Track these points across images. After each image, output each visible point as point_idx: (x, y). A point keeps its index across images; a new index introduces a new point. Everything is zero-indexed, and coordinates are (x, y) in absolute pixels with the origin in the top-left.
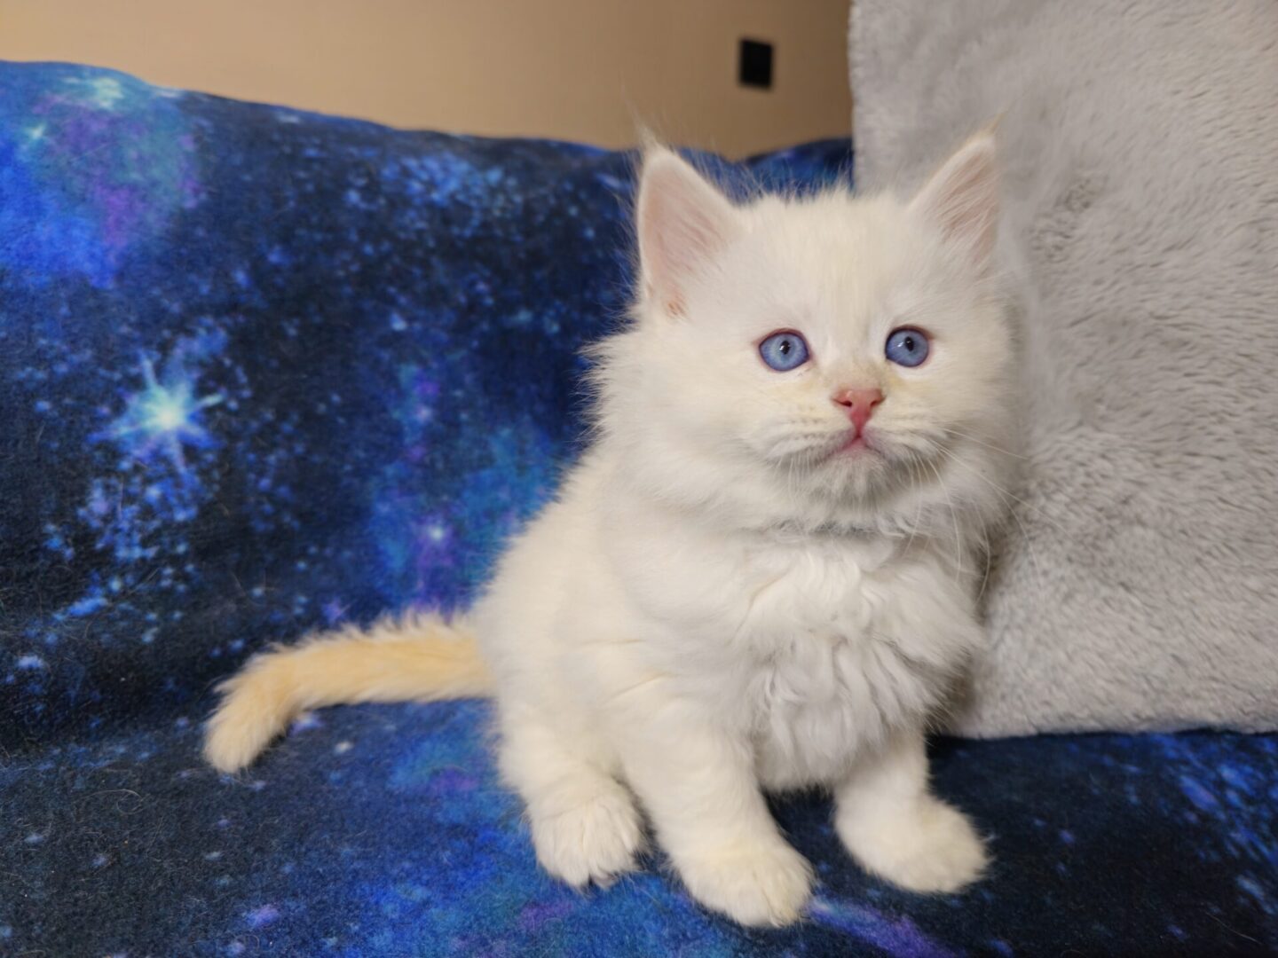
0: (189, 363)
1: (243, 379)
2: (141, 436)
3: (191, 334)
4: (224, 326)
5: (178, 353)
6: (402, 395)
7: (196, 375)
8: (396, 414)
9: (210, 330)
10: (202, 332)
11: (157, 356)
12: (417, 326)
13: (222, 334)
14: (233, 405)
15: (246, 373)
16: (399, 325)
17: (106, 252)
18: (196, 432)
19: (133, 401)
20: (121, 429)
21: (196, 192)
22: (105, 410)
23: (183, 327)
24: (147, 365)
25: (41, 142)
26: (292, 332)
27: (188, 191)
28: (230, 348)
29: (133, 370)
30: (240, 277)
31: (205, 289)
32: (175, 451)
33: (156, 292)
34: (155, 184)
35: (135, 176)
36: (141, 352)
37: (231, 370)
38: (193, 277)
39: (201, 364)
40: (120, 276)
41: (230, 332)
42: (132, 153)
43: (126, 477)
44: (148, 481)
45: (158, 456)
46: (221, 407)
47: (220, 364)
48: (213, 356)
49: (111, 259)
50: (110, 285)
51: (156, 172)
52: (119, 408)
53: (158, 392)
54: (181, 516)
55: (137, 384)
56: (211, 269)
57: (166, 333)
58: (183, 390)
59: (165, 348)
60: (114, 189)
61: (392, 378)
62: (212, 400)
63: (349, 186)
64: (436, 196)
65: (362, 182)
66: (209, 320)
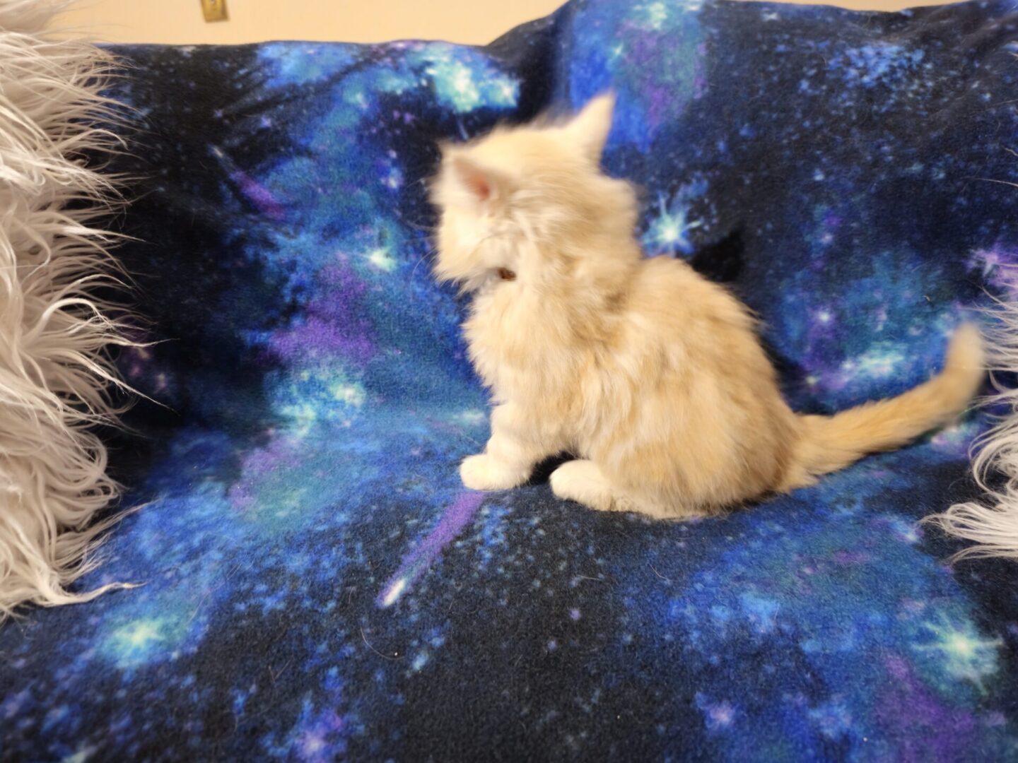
0: (685, 201)
1: (714, 212)
2: (655, 245)
3: (688, 182)
4: (708, 178)
5: (680, 194)
6: (814, 225)
7: (688, 208)
8: (808, 238)
9: (699, 180)
10: (694, 181)
11: (668, 196)
12: (832, 178)
13: (705, 183)
14: (707, 228)
15: (717, 207)
16: (819, 177)
17: (647, 129)
18: (684, 243)
19: (653, 223)
21: (703, 86)
23: (684, 179)
24: (662, 202)
25: (619, 57)
26: (748, 182)
27: (698, 87)
28: (709, 192)
29: (655, 205)
30: (721, 145)
31: (699, 153)
34: (679, 83)
35: (669, 78)
36: (660, 193)
37: (708, 205)
38: (694, 146)
39: (692, 201)
40: (653, 145)
41: (710, 181)
42: (669, 61)
46: (699, 228)
47: (702, 201)
48: (699, 196)
49: (650, 134)
50: (648, 150)
51: (681, 75)
52: (646, 227)
53: (666, 218)
55: (656, 213)
56: (704, 141)
57: (675, 182)
58: (680, 217)
59: (673, 191)
60: (657, 87)
61: (808, 214)
62: (695, 224)
63: (804, 76)
64: (866, 79)
65: (813, 72)
66: (699, 174)
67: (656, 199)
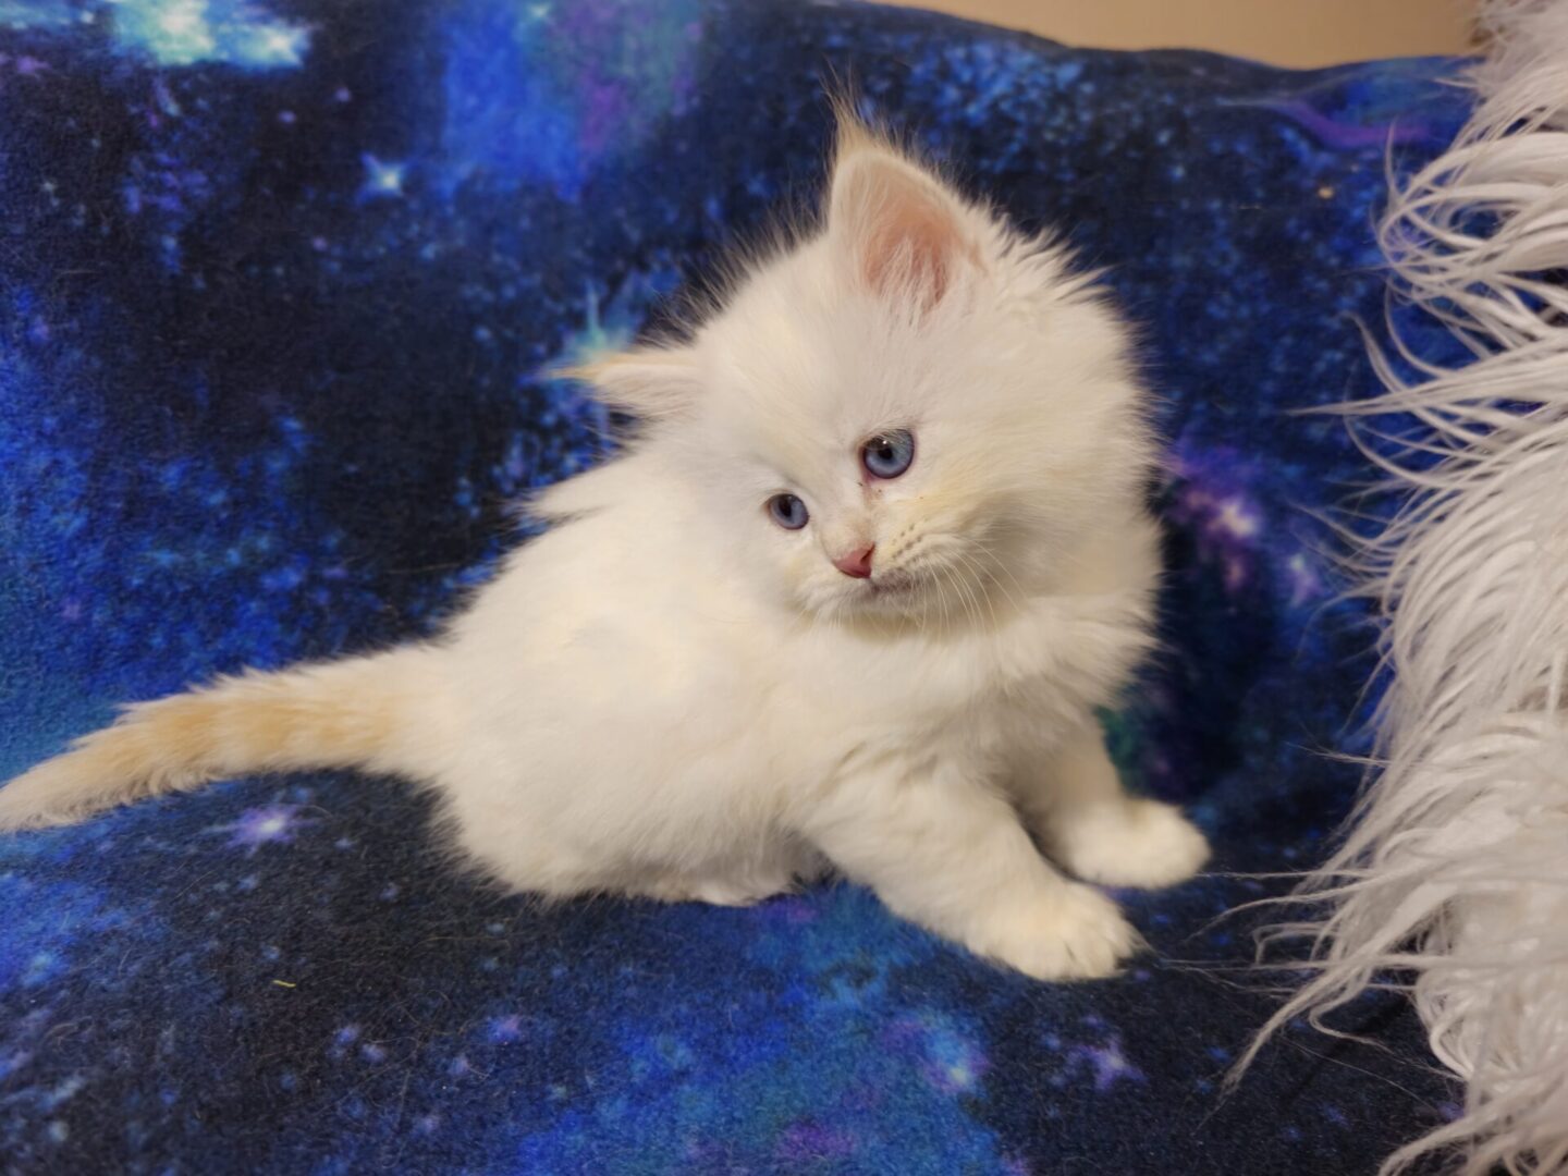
0: (633, 308)
3: (643, 267)
4: (682, 264)
5: (627, 289)
7: (639, 320)
9: (666, 268)
10: (656, 267)
11: (605, 290)
13: (677, 273)
19: (571, 341)
21: (689, 95)
22: (540, 346)
23: (638, 261)
24: (593, 299)
25: (542, 22)
27: (681, 94)
29: (577, 305)
30: (713, 208)
31: (671, 217)
33: (620, 212)
34: (647, 81)
35: (629, 71)
36: (589, 284)
38: (662, 201)
39: (648, 307)
40: (587, 189)
41: (686, 271)
42: (632, 44)
43: (545, 433)
44: (568, 446)
45: (584, 414)
49: (582, 168)
50: (576, 199)
51: (651, 67)
52: (555, 348)
53: (598, 335)
55: (577, 321)
56: (683, 194)
58: (624, 336)
59: (615, 282)
60: (606, 83)
63: (866, 92)
64: (972, 109)
65: (884, 86)
67: (580, 292)
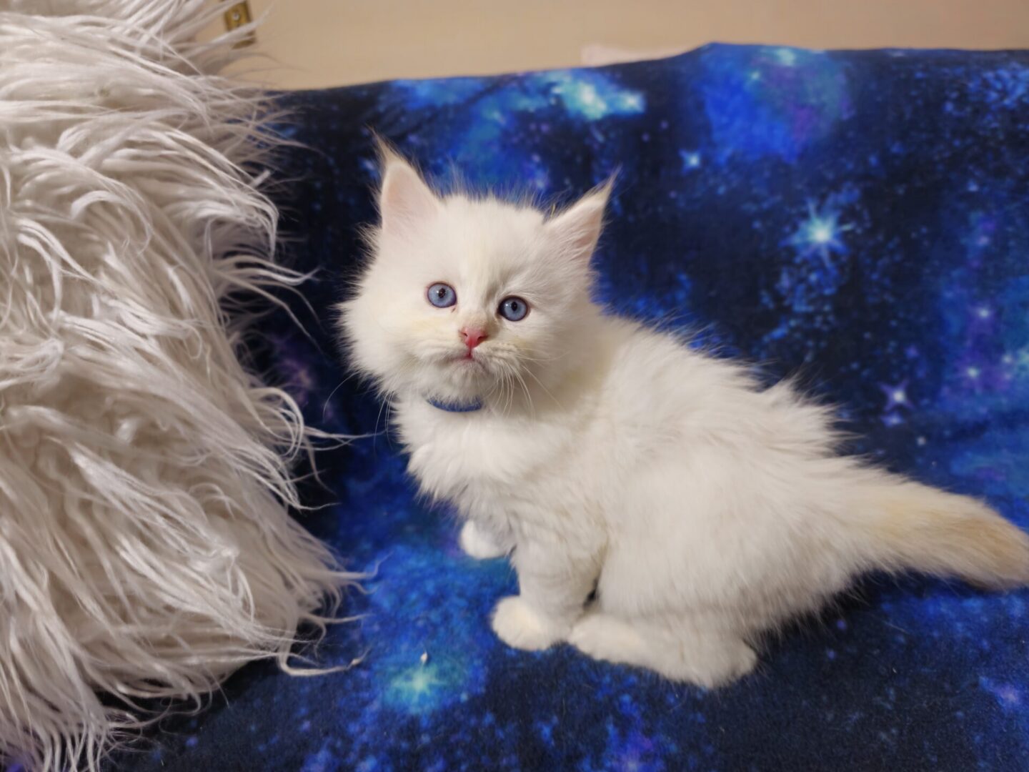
0: (836, 207)
1: (867, 217)
2: (807, 245)
3: (838, 191)
4: (859, 188)
5: (830, 201)
6: (970, 229)
7: (839, 213)
8: (964, 241)
9: (850, 189)
10: (845, 190)
11: (818, 201)
12: (987, 189)
13: (857, 192)
14: (859, 231)
15: (869, 213)
16: (973, 188)
17: (793, 143)
18: (838, 244)
19: (803, 225)
20: (796, 240)
21: (849, 109)
22: (787, 229)
23: (835, 186)
24: (811, 206)
25: (757, 81)
26: (901, 192)
27: (844, 109)
28: (861, 200)
29: (803, 209)
30: (873, 160)
31: (850, 166)
32: (825, 254)
33: (821, 167)
34: (823, 105)
35: (813, 101)
36: (809, 199)
37: (860, 211)
38: (844, 159)
39: (843, 208)
40: (800, 157)
41: (862, 191)
42: (810, 88)
43: (799, 266)
44: (810, 271)
45: (816, 256)
46: (852, 232)
47: (854, 208)
48: (850, 203)
49: (796, 147)
50: (794, 162)
51: (825, 98)
52: (795, 228)
53: (817, 221)
54: (827, 292)
55: (805, 216)
56: (855, 155)
57: (825, 190)
58: (831, 221)
59: (823, 198)
60: (801, 108)
61: (964, 219)
62: (847, 227)
63: (946, 99)
64: (1007, 102)
65: (954, 95)
66: (849, 184)
67: (804, 203)
